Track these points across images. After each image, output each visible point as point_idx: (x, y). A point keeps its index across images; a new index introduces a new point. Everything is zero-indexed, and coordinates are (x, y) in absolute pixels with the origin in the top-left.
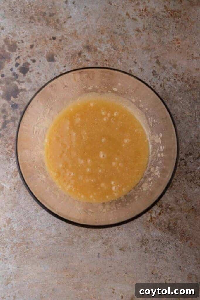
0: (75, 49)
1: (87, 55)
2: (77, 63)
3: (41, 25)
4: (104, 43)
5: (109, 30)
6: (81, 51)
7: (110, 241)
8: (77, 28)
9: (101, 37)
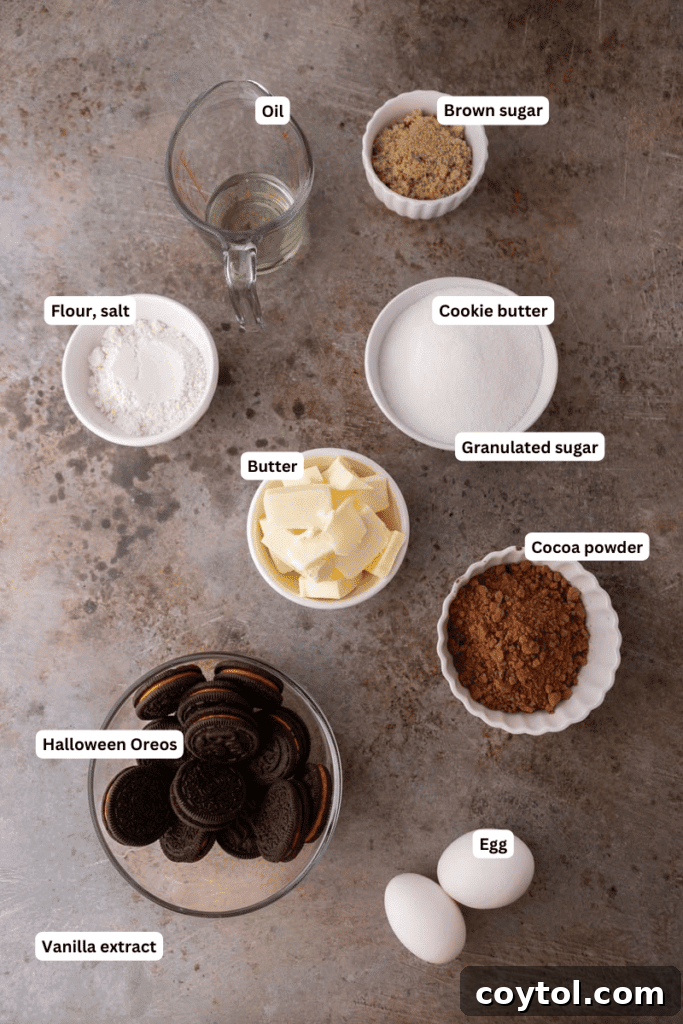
0: (277, 349)
1: (309, 363)
2: (287, 383)
3: (192, 297)
4: (348, 331)
5: (356, 297)
6: (293, 354)
7: (396, 810)
8: (280, 299)
9: (340, 315)
